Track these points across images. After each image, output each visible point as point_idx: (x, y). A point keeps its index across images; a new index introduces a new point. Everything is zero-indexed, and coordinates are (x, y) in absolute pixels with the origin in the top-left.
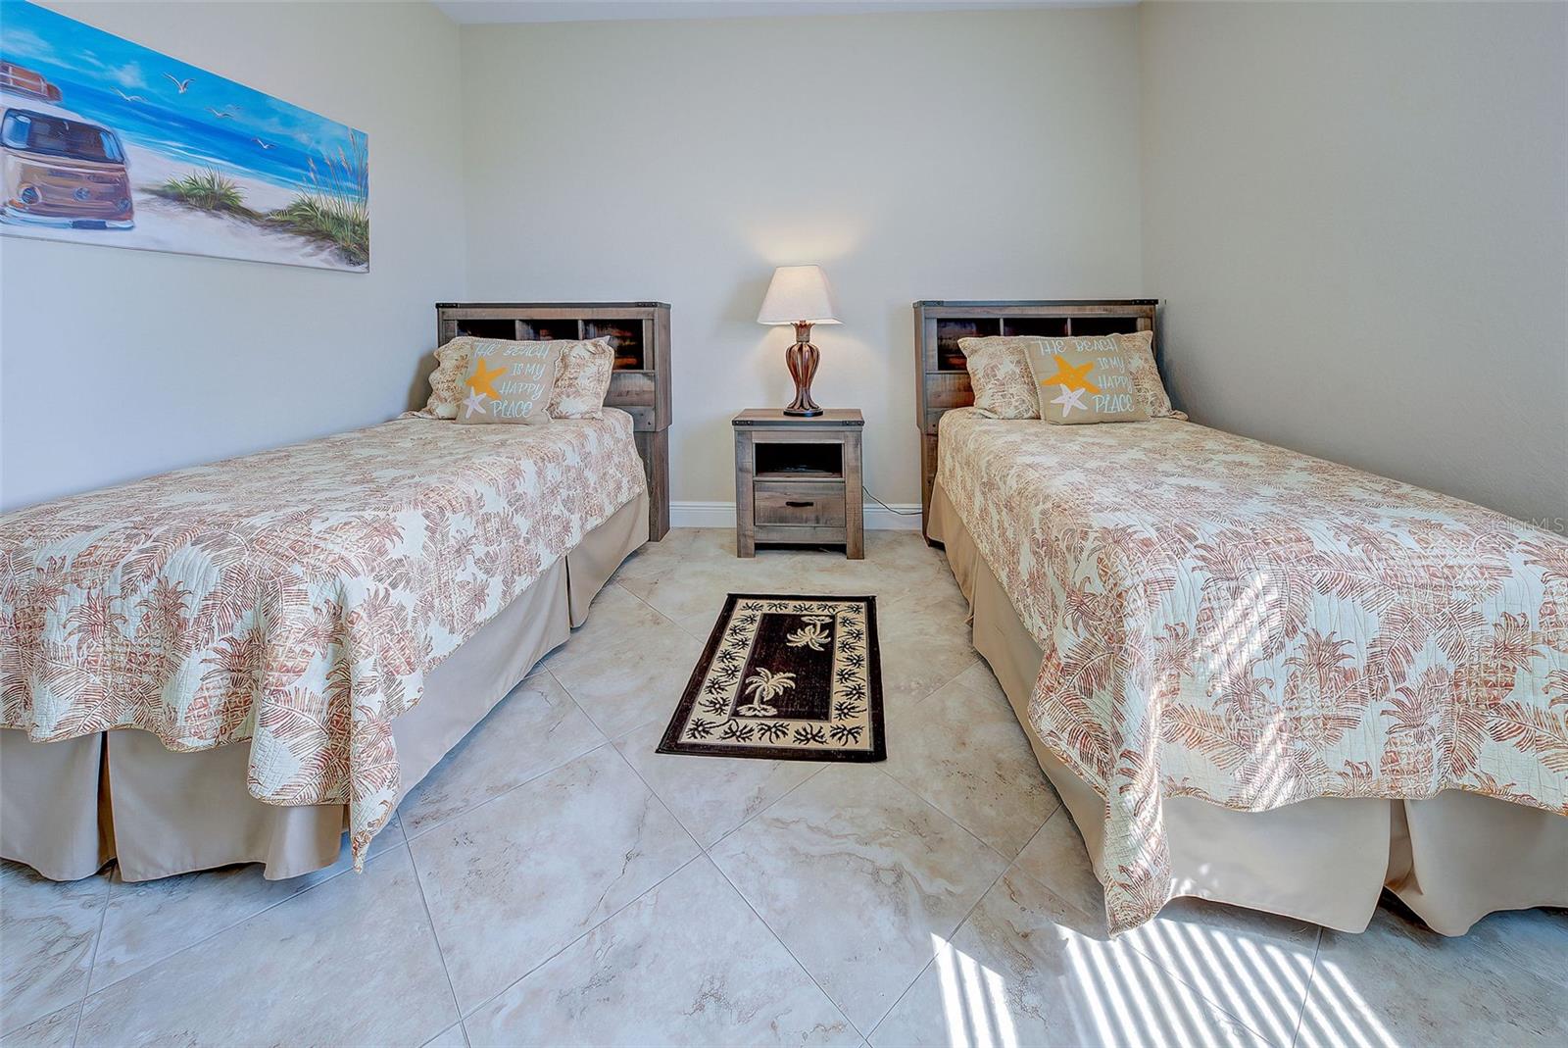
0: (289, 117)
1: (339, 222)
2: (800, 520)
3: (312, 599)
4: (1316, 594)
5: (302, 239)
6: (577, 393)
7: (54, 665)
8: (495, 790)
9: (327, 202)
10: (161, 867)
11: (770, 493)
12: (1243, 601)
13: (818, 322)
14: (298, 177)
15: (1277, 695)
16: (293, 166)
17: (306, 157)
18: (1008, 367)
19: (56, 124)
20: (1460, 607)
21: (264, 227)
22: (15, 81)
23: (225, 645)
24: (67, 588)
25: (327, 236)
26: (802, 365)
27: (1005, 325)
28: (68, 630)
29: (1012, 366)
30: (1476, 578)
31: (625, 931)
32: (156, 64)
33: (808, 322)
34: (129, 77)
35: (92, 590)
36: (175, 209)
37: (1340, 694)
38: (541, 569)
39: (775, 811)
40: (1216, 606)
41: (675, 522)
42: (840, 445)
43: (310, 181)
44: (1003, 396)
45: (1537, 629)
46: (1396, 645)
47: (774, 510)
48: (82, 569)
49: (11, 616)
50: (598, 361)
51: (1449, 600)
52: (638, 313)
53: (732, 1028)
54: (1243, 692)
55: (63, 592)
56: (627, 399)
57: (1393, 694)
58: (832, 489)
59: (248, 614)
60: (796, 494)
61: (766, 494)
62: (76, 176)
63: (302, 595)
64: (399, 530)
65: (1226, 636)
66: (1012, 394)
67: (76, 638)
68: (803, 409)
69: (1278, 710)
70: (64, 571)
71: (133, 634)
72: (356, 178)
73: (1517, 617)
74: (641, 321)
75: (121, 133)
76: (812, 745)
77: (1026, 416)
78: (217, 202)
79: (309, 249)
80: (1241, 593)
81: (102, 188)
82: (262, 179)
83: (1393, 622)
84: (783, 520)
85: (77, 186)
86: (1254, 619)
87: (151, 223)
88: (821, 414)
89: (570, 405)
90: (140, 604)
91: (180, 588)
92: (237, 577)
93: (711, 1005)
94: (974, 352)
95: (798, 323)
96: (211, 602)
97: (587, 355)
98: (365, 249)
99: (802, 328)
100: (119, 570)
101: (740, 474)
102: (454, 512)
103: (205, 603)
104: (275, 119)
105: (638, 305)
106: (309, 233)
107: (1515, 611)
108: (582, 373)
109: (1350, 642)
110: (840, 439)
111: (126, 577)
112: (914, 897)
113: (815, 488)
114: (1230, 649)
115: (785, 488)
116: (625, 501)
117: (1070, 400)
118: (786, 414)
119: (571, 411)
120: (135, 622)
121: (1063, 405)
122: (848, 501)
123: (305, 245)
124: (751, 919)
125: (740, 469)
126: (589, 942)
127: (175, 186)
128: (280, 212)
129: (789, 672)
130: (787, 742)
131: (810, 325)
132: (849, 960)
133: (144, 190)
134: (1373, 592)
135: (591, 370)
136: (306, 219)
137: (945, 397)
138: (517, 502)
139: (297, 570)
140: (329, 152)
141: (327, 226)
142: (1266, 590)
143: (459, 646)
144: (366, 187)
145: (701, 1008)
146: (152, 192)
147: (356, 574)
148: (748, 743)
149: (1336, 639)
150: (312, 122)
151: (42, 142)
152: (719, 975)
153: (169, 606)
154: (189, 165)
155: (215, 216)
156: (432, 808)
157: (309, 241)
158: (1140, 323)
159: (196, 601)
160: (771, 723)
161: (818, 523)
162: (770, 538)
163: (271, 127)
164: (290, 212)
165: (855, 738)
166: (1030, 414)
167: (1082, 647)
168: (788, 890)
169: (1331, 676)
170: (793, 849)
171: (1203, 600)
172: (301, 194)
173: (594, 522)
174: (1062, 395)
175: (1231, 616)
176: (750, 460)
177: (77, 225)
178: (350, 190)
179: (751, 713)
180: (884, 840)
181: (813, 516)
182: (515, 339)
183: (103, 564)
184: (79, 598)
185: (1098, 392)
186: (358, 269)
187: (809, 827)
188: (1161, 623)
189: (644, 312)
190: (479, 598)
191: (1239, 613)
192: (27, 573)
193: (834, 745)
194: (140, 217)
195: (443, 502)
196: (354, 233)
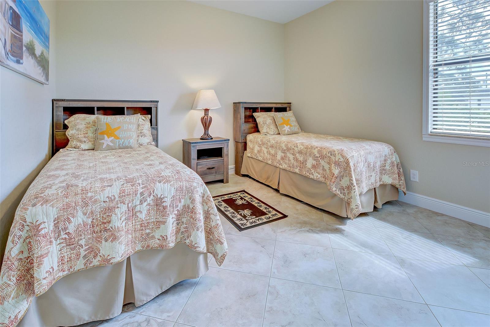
1: (46, 61)
2: (211, 173)
3: (199, 193)
4: (368, 155)
5: (42, 69)
6: (144, 135)
7: (119, 234)
9: (45, 52)
10: (143, 301)
11: (202, 166)
13: (212, 108)
18: (269, 121)
23: (176, 212)
24: (119, 206)
25: (45, 68)
26: (206, 123)
27: (260, 109)
28: (122, 221)
29: (270, 121)
30: (382, 149)
33: (208, 109)
35: (129, 204)
36: (28, 54)
37: (370, 171)
39: (279, 231)
42: (221, 148)
44: (270, 129)
47: (203, 171)
48: (124, 198)
49: (90, 223)
50: (147, 123)
51: (380, 153)
52: (151, 105)
55: (118, 207)
58: (220, 162)
59: (183, 201)
60: (210, 165)
63: (197, 191)
67: (124, 222)
68: (206, 137)
70: (116, 200)
71: (144, 216)
73: (386, 155)
74: (151, 108)
76: (271, 219)
77: (276, 134)
79: (43, 74)
84: (206, 174)
88: (212, 139)
89: (143, 140)
90: (147, 205)
91: (162, 197)
92: (180, 189)
94: (258, 117)
95: (205, 109)
96: (173, 199)
97: (143, 121)
99: (207, 110)
100: (139, 195)
101: (193, 161)
103: (171, 199)
105: (151, 101)
110: (222, 146)
111: (142, 197)
113: (214, 163)
115: (207, 163)
117: (286, 128)
118: (201, 139)
119: (143, 142)
120: (145, 212)
121: (285, 130)
122: (225, 165)
123: (42, 71)
125: (193, 159)
129: (247, 209)
130: (266, 220)
135: (146, 126)
136: (42, 60)
137: (246, 131)
139: (195, 184)
146: (25, 46)
148: (258, 223)
153: (159, 203)
158: (288, 109)
159: (169, 199)
161: (216, 174)
164: (41, 57)
165: (277, 215)
166: (276, 133)
167: (339, 172)
176: (196, 155)
177: (17, 61)
179: (250, 218)
181: (214, 172)
182: (124, 115)
183: (132, 194)
184: (124, 208)
185: (292, 126)
189: (153, 104)
192: (99, 204)
193: (275, 218)
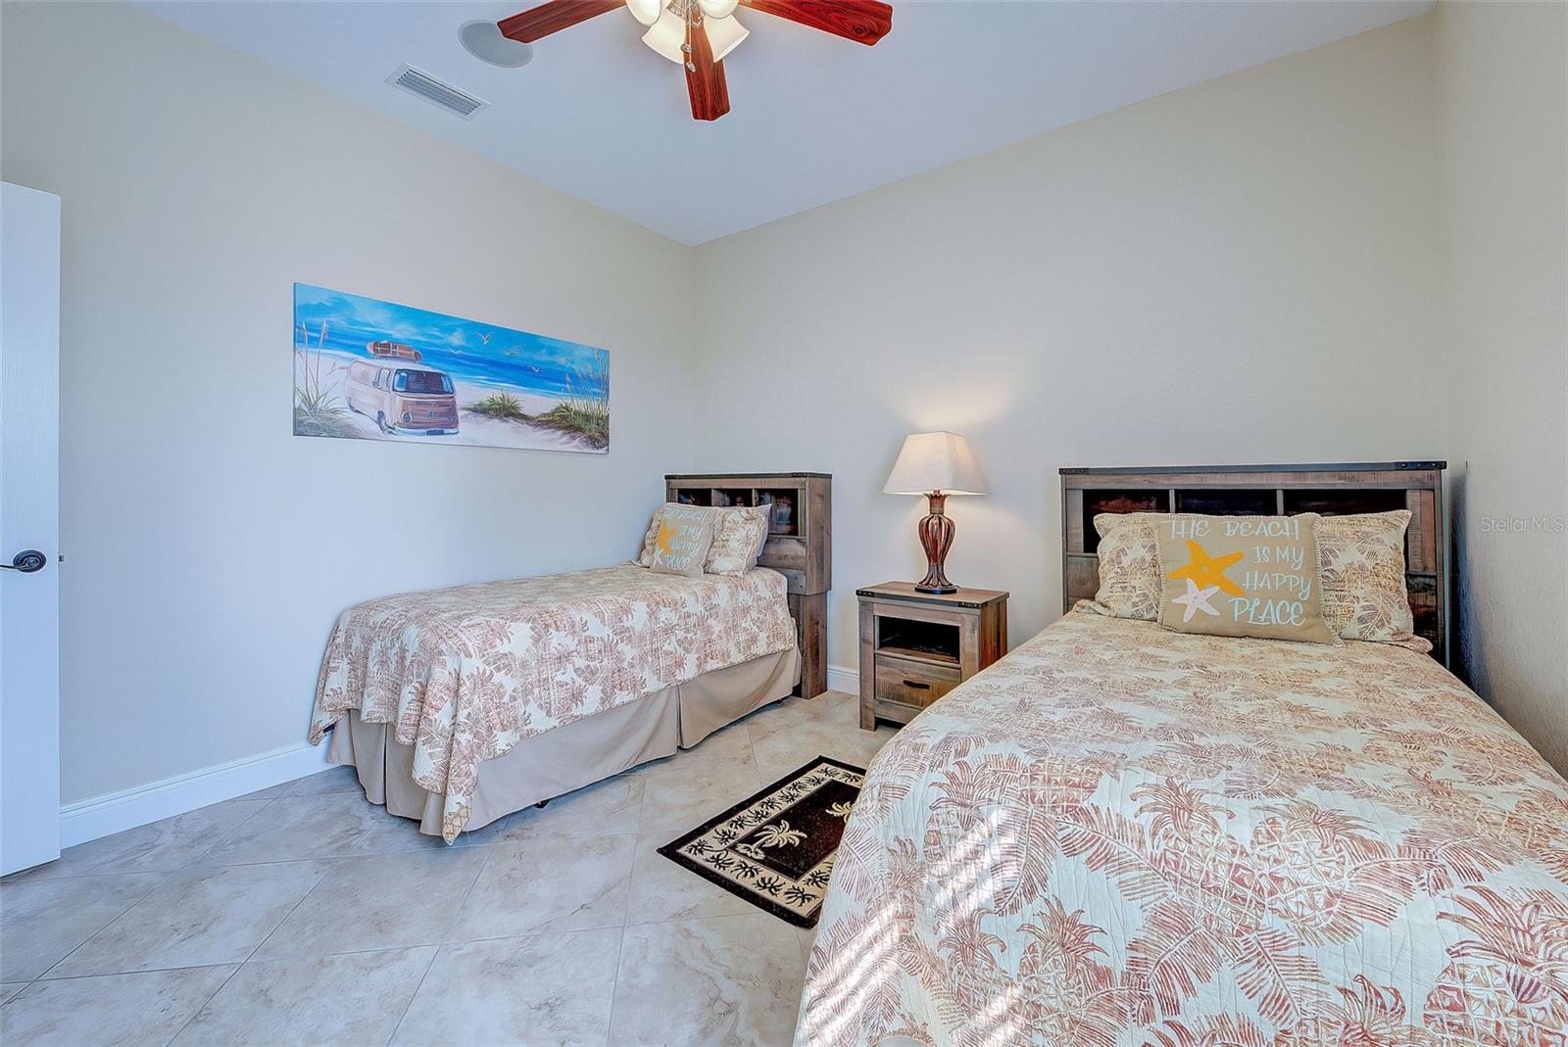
0: (553, 348)
1: (587, 418)
2: (916, 702)
3: (448, 666)
4: (1059, 852)
5: (560, 432)
6: (727, 555)
7: (370, 681)
8: (556, 835)
9: (579, 404)
11: (890, 669)
12: (974, 838)
13: (952, 492)
14: (559, 389)
15: (1010, 963)
16: (556, 382)
17: (563, 374)
18: (1137, 552)
19: (419, 374)
20: (1277, 942)
21: (536, 426)
22: (400, 354)
23: (418, 685)
25: (579, 429)
26: (936, 541)
27: (1178, 498)
28: (375, 663)
30: (1313, 906)
31: (543, 946)
32: (473, 328)
33: (942, 493)
34: (456, 339)
36: (481, 418)
37: (1091, 995)
38: (645, 690)
39: (693, 925)
40: (944, 831)
41: (832, 685)
42: (958, 628)
43: (566, 390)
45: (1420, 1024)
46: (1166, 958)
47: (893, 687)
50: (748, 526)
51: (1258, 924)
52: (794, 483)
53: (543, 1030)
54: (968, 941)
56: (785, 562)
57: (1158, 1024)
58: (948, 674)
60: (913, 673)
61: (885, 669)
62: (429, 404)
63: (444, 664)
64: (509, 634)
65: (955, 870)
66: (1134, 587)
68: (935, 586)
69: (1011, 984)
72: (600, 384)
73: (1383, 993)
74: (796, 490)
75: (451, 374)
76: (765, 894)
77: (1147, 617)
78: (506, 411)
79: (566, 438)
80: (973, 825)
81: (443, 409)
82: (535, 394)
83: (1163, 925)
84: (900, 698)
85: (429, 409)
86: (986, 861)
87: (469, 429)
88: (954, 591)
89: (723, 564)
90: (395, 653)
91: (406, 648)
93: (545, 1011)
95: (932, 493)
97: (741, 520)
98: (606, 436)
99: (937, 499)
101: (863, 645)
102: (557, 629)
104: (544, 351)
105: (794, 475)
106: (566, 428)
107: (1380, 980)
108: (732, 537)
109: (1102, 931)
110: (960, 621)
112: (725, 1030)
113: (931, 671)
114: (958, 886)
115: (903, 665)
116: (761, 653)
117: (1195, 600)
118: (920, 590)
119: (721, 568)
121: (1186, 605)
123: (562, 436)
124: (611, 980)
125: (863, 640)
126: (522, 942)
127: (481, 405)
128: (545, 415)
129: (805, 832)
130: (748, 883)
131: (945, 496)
132: (640, 1039)
133: (464, 409)
134: (1136, 873)
135: (741, 533)
136: (563, 418)
138: (624, 634)
139: (443, 647)
140: (579, 369)
141: (579, 421)
142: (1002, 830)
143: (555, 727)
144: (608, 390)
145: (539, 1009)
146: (469, 409)
147: (470, 656)
148: (720, 871)
149: (1083, 920)
150: (571, 348)
151: (412, 386)
152: (563, 999)
153: (402, 657)
154: (489, 389)
155: (504, 421)
156: (519, 832)
157: (565, 434)
158: (1412, 498)
159: (410, 657)
160: (750, 864)
162: (888, 714)
163: (543, 357)
164: (553, 414)
165: (803, 901)
166: (1149, 614)
168: (648, 975)
169: (1078, 967)
170: (677, 954)
171: (931, 820)
172: (560, 401)
173: (712, 665)
174: (1186, 593)
175: (961, 850)
176: (873, 632)
177: (429, 433)
178: (595, 394)
179: (744, 851)
180: (743, 982)
182: (710, 505)
185: (1240, 593)
186: (601, 451)
187: (703, 946)
188: (892, 833)
189: (798, 482)
190: (577, 696)
191: (968, 847)
193: (780, 899)
194: (462, 426)
195: (550, 621)
196: (598, 425)
